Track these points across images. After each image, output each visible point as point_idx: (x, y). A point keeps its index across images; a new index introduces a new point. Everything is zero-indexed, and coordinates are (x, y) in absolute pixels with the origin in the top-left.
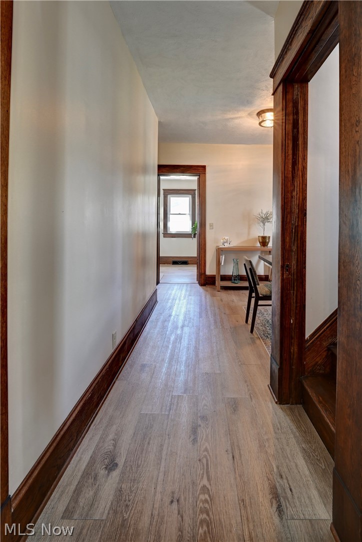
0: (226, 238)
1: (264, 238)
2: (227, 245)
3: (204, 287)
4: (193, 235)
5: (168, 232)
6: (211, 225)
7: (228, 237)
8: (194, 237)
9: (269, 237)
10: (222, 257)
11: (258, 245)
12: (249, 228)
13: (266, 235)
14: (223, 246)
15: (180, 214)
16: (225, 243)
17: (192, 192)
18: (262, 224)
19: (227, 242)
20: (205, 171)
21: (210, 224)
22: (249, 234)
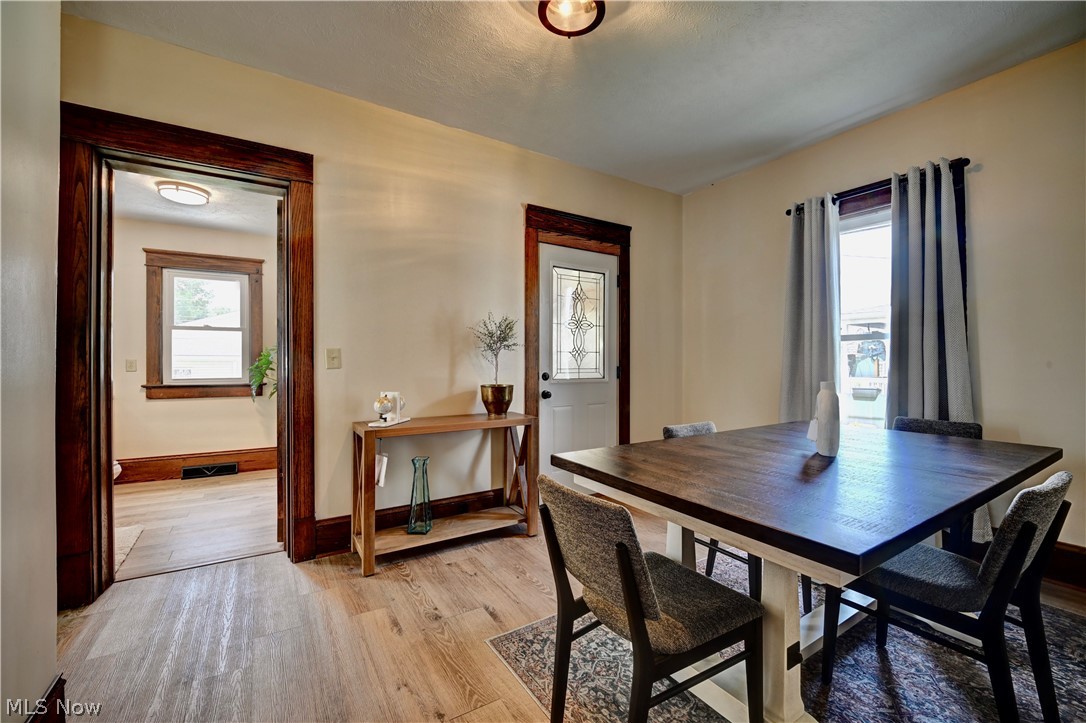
0: (390, 395)
1: (499, 391)
2: (393, 419)
3: (310, 565)
4: (254, 388)
5: (166, 383)
6: (334, 357)
7: (396, 394)
8: (260, 393)
9: (511, 387)
10: (381, 461)
11: (480, 408)
12: (453, 366)
13: (503, 382)
14: (382, 424)
15: (207, 328)
16: (387, 412)
17: (252, 268)
18: (489, 353)
19: (393, 409)
20: (311, 175)
21: (330, 352)
22: (452, 381)
